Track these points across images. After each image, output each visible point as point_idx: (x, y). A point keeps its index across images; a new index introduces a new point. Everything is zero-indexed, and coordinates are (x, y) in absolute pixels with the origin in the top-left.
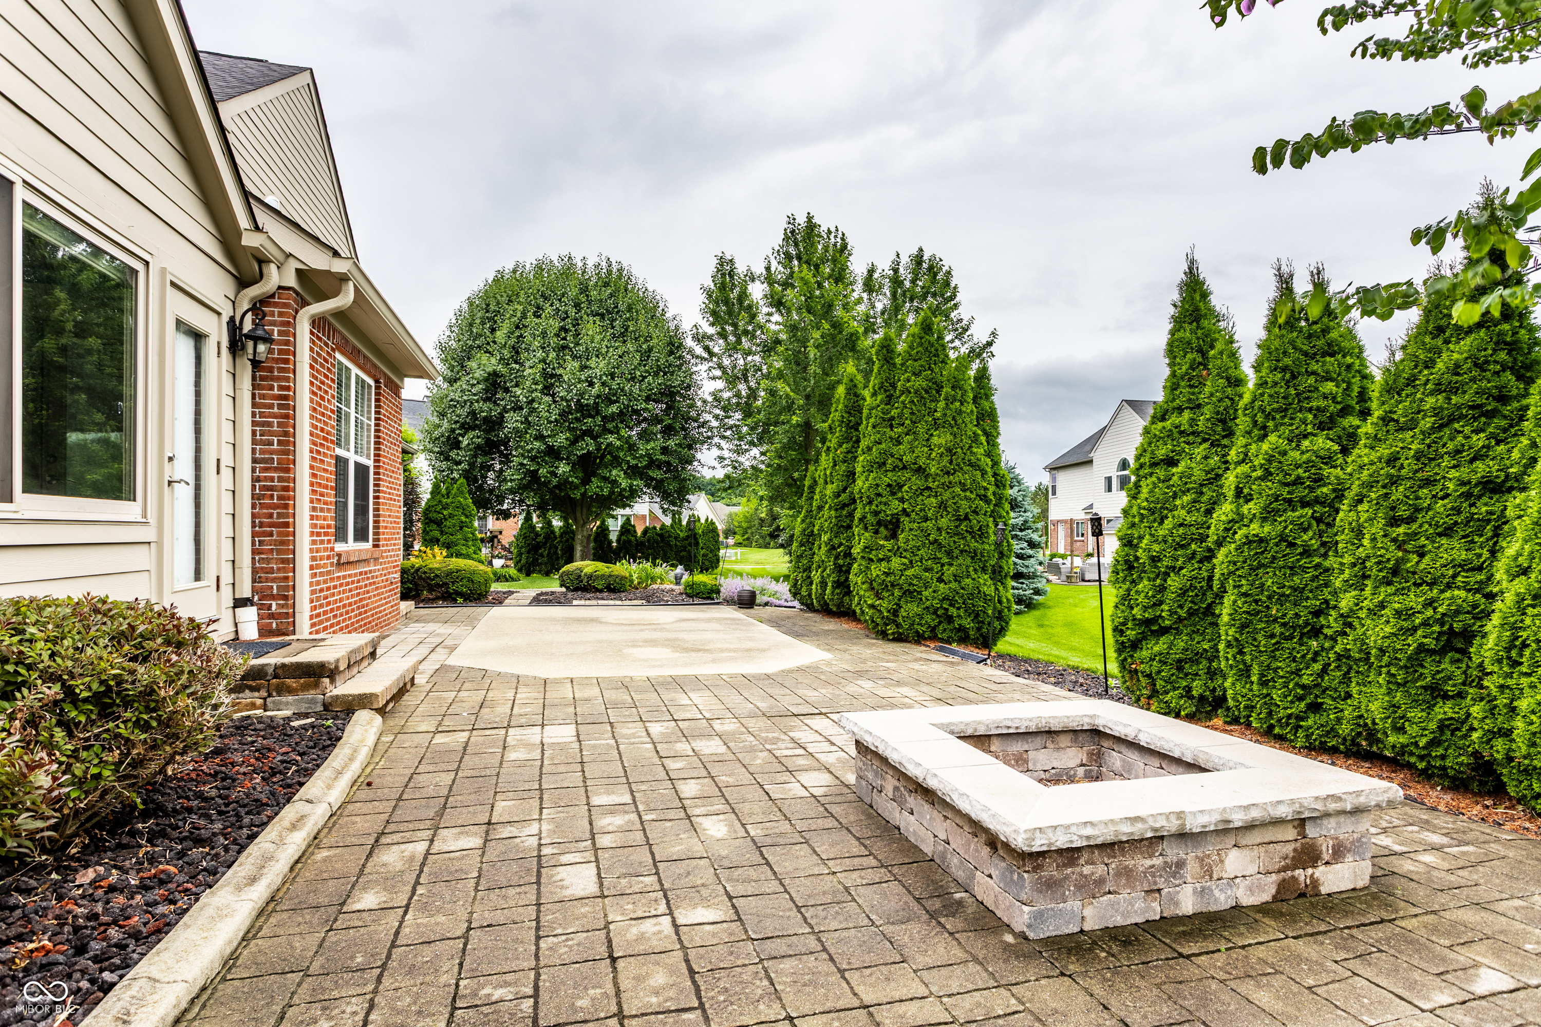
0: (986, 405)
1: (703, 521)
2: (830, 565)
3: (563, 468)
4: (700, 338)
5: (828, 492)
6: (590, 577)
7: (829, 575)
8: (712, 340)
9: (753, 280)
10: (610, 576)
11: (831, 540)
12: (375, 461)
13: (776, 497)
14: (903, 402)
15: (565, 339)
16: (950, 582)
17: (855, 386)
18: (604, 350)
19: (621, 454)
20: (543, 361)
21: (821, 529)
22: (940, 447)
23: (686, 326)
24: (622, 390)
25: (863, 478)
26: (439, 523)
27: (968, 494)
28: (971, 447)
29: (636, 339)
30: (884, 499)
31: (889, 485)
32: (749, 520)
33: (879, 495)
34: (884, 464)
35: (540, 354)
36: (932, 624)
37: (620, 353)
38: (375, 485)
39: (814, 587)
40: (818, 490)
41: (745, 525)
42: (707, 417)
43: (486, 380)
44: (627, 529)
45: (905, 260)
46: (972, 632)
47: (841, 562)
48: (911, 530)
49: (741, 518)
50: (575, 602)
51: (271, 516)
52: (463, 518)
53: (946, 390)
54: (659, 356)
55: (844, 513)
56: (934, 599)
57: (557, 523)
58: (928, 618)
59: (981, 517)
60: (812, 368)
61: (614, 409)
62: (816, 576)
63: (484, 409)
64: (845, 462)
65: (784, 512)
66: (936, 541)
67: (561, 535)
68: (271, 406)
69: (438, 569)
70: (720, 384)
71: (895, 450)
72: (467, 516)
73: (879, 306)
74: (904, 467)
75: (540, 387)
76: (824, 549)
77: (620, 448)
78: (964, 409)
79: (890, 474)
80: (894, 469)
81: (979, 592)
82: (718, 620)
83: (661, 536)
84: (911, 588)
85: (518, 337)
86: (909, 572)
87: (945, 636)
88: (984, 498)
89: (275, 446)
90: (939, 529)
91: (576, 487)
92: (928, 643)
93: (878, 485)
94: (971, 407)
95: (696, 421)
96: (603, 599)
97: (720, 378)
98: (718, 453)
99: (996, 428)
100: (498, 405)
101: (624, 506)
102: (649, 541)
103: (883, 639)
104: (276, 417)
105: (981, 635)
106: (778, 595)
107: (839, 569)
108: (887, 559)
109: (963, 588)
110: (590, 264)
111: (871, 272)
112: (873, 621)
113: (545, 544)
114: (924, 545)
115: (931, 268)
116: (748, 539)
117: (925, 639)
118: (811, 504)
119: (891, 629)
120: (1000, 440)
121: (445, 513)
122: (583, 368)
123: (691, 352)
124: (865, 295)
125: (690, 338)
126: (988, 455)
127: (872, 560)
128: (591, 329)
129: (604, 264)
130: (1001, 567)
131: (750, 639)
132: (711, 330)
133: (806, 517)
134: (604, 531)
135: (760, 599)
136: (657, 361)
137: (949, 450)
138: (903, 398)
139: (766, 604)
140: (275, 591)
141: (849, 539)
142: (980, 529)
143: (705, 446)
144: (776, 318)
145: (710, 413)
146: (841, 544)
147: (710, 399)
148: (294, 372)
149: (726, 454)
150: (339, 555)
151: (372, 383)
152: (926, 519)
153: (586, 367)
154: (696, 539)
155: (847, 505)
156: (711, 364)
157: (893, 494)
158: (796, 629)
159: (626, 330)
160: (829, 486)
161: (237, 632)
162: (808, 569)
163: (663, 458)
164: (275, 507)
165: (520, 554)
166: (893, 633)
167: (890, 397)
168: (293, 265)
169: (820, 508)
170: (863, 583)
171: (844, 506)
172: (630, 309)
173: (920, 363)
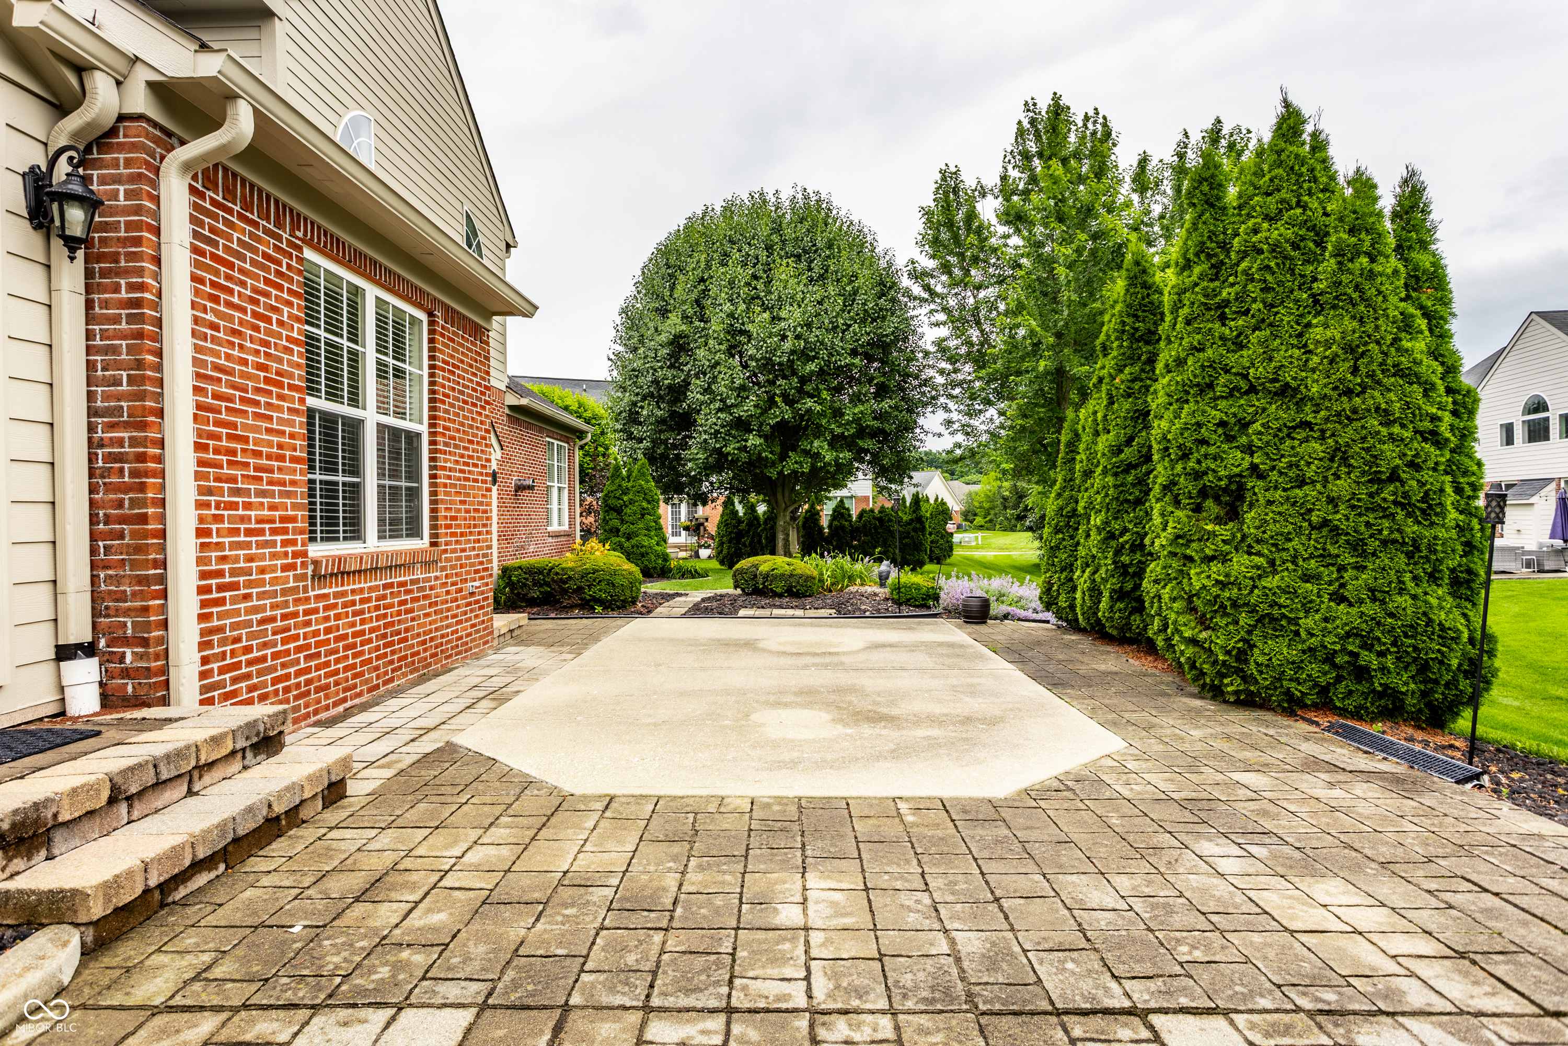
0: (1424, 261)
1: (932, 501)
2: (1107, 564)
3: (753, 440)
4: (918, 275)
5: (1100, 447)
6: (766, 576)
7: (1105, 580)
8: (932, 277)
9: (983, 195)
10: (791, 575)
11: (1106, 523)
12: (431, 425)
13: (1023, 469)
14: (1245, 272)
15: (755, 288)
16: (1361, 602)
17: (1144, 271)
18: (799, 296)
19: (824, 422)
20: (731, 315)
21: (1090, 506)
22: (1328, 344)
23: (900, 262)
24: (822, 343)
25: (1168, 415)
26: (619, 511)
27: (1396, 429)
28: (1396, 340)
29: (838, 281)
30: (1212, 450)
31: (1222, 424)
32: (991, 499)
33: (1203, 442)
34: (1211, 386)
35: (728, 307)
36: (1322, 681)
37: (819, 298)
38: (432, 459)
39: (1078, 595)
40: (1082, 447)
41: (986, 505)
42: (931, 373)
43: (671, 343)
44: (840, 512)
45: (1196, 137)
46: (1409, 701)
47: (1125, 559)
48: (1270, 503)
49: (982, 498)
50: (742, 612)
51: (120, 504)
52: (645, 504)
53: (1338, 237)
54: (867, 299)
55: (1130, 478)
56: (1326, 632)
57: (762, 509)
58: (1313, 669)
59: (1427, 475)
60: (1066, 295)
61: (812, 367)
62: (1082, 580)
63: (668, 377)
64: (1129, 396)
65: (1034, 489)
66: (1325, 523)
67: (766, 520)
68: (116, 320)
69: (572, 569)
70: (944, 332)
71: (1232, 359)
72: (649, 502)
73: (1157, 210)
74: (1252, 389)
75: (723, 347)
76: (1095, 537)
77: (822, 414)
78: (1378, 268)
79: (1222, 404)
80: (1231, 395)
81: (1430, 622)
82: (929, 647)
83: (880, 520)
84: (1276, 612)
85: (704, 291)
86: (1272, 582)
87: (1350, 704)
88: (1433, 437)
89: (125, 387)
90: (1331, 500)
91: (773, 464)
92: (1311, 715)
93: (1199, 425)
94: (1394, 262)
95: (917, 377)
96: (781, 607)
97: (944, 323)
98: (946, 416)
99: (1445, 301)
100: (682, 371)
101: (837, 486)
102: (864, 526)
103: (1214, 698)
104: (124, 338)
105: (1429, 705)
106: (1022, 603)
107: (1122, 570)
108: (1224, 559)
109: (1391, 615)
110: (785, 197)
111: (1144, 161)
112: (1193, 666)
113: (748, 531)
114: (1299, 530)
115: (1231, 146)
116: (991, 521)
117: (1305, 707)
118: (1072, 470)
119: (1232, 685)
120: (1454, 326)
121: (625, 498)
122: (775, 319)
123: (907, 293)
124: (1135, 197)
125: (906, 275)
126: (1435, 354)
127: (1191, 559)
128: (784, 271)
129: (800, 196)
130: (1469, 571)
131: (973, 691)
132: (931, 264)
133: (1063, 489)
134: (813, 516)
135: (996, 608)
136: (864, 304)
137: (1350, 349)
138: (1244, 265)
139: (1006, 617)
140: (129, 631)
141: (1139, 522)
142: (1425, 498)
143: (930, 409)
144: (1015, 241)
145: (933, 367)
146: (1125, 530)
147: (932, 349)
148: (157, 261)
149: (955, 416)
150: (316, 563)
151: (422, 316)
152: (1301, 482)
153: (780, 319)
154: (922, 523)
155: (1135, 467)
156: (933, 306)
157: (1230, 438)
158: (1051, 668)
159: (827, 271)
160: (1103, 438)
161: (63, 700)
162: (1069, 567)
163: (876, 424)
164: (126, 489)
165: (721, 544)
166: (1236, 693)
167: (1217, 267)
168: (141, 75)
169: (1088, 474)
170: (1174, 600)
171: (1129, 467)
172: (830, 246)
173: (1277, 196)
